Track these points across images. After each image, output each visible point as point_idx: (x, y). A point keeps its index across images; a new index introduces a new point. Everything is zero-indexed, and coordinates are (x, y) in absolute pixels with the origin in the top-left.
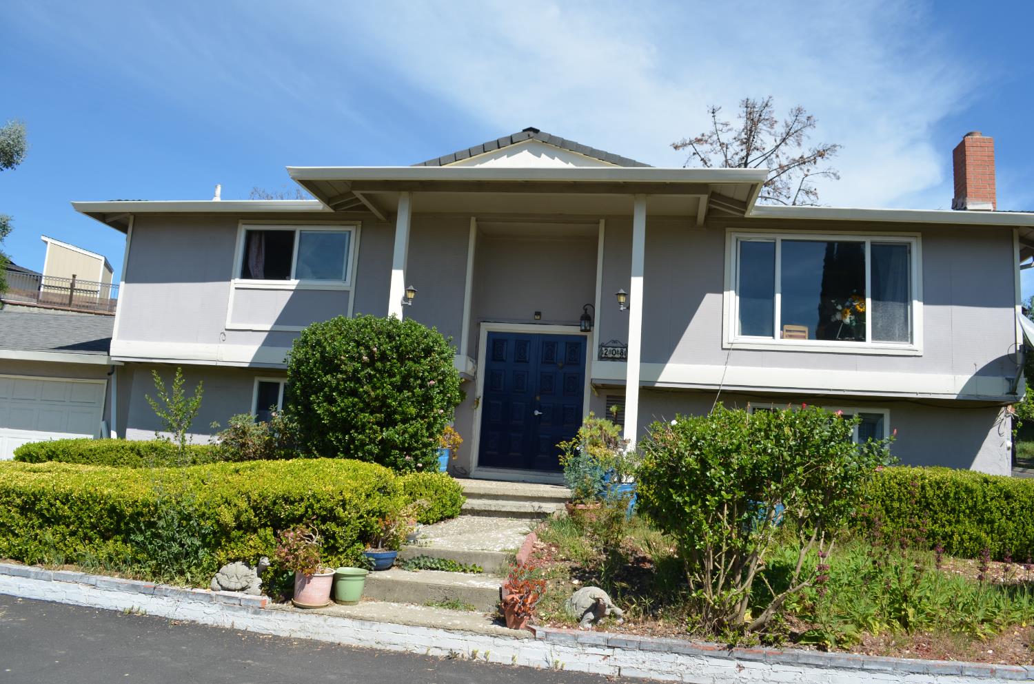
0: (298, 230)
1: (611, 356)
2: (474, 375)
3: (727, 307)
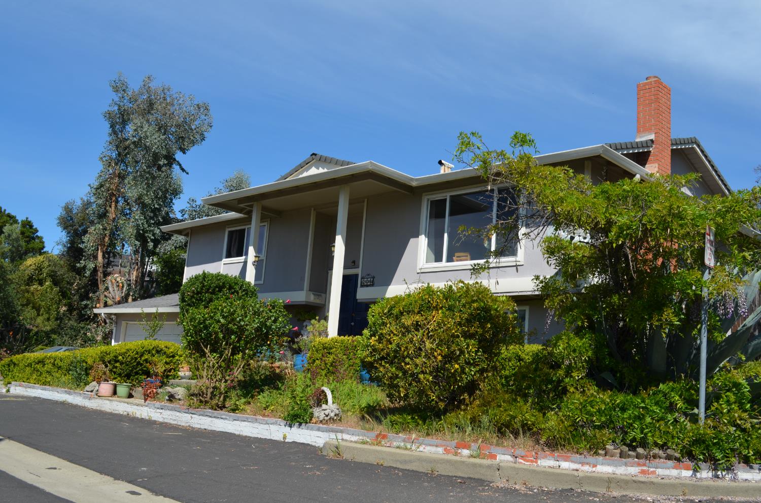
0: (246, 227)
1: (366, 284)
2: (323, 303)
3: (420, 245)
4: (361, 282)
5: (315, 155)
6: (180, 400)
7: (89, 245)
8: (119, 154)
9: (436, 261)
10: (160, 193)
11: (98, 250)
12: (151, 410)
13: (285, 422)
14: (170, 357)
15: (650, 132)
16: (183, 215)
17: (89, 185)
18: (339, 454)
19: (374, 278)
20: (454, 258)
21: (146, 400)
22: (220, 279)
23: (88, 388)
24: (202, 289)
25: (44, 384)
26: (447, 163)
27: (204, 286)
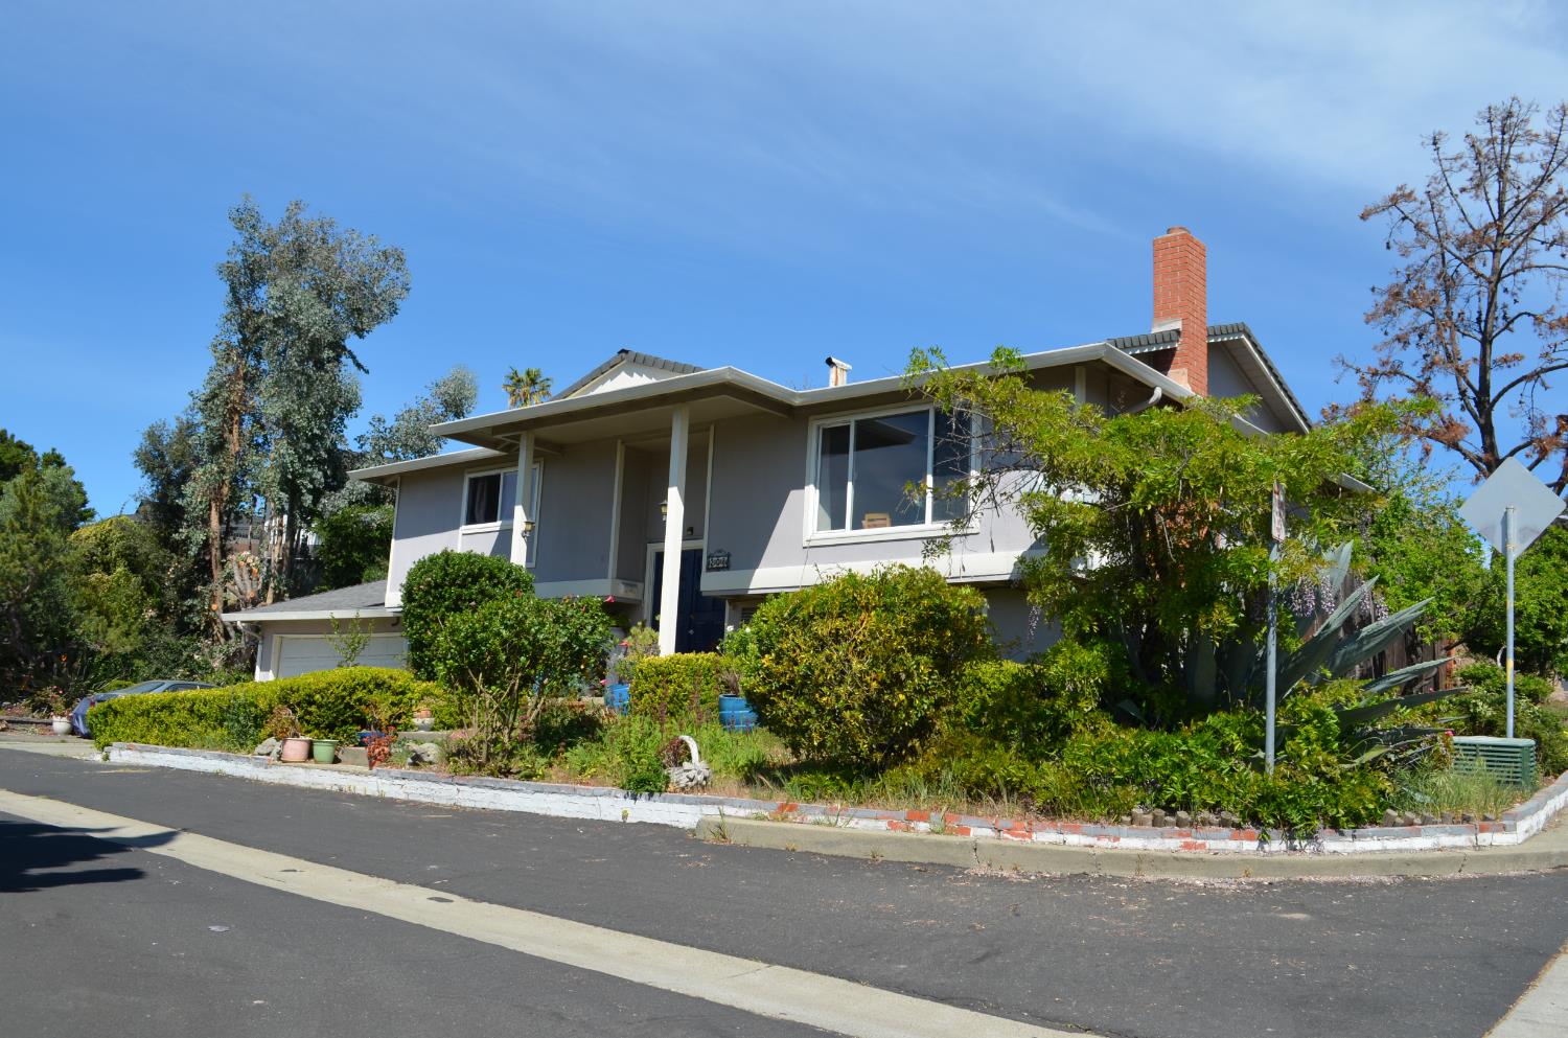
0: (502, 472)
1: (716, 566)
2: (640, 598)
3: (807, 502)
4: (708, 564)
5: (626, 352)
6: (431, 763)
7: (194, 501)
8: (245, 340)
9: (834, 527)
10: (323, 409)
11: (210, 509)
12: (384, 781)
13: (625, 792)
14: (397, 694)
15: (1175, 317)
16: (362, 445)
17: (191, 394)
18: (724, 837)
19: (729, 556)
20: (863, 522)
21: (371, 765)
22: (473, 563)
23: (260, 748)
24: (444, 580)
25: (175, 743)
26: (841, 363)
27: (447, 574)
